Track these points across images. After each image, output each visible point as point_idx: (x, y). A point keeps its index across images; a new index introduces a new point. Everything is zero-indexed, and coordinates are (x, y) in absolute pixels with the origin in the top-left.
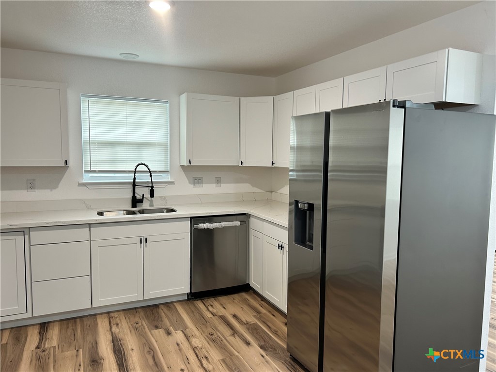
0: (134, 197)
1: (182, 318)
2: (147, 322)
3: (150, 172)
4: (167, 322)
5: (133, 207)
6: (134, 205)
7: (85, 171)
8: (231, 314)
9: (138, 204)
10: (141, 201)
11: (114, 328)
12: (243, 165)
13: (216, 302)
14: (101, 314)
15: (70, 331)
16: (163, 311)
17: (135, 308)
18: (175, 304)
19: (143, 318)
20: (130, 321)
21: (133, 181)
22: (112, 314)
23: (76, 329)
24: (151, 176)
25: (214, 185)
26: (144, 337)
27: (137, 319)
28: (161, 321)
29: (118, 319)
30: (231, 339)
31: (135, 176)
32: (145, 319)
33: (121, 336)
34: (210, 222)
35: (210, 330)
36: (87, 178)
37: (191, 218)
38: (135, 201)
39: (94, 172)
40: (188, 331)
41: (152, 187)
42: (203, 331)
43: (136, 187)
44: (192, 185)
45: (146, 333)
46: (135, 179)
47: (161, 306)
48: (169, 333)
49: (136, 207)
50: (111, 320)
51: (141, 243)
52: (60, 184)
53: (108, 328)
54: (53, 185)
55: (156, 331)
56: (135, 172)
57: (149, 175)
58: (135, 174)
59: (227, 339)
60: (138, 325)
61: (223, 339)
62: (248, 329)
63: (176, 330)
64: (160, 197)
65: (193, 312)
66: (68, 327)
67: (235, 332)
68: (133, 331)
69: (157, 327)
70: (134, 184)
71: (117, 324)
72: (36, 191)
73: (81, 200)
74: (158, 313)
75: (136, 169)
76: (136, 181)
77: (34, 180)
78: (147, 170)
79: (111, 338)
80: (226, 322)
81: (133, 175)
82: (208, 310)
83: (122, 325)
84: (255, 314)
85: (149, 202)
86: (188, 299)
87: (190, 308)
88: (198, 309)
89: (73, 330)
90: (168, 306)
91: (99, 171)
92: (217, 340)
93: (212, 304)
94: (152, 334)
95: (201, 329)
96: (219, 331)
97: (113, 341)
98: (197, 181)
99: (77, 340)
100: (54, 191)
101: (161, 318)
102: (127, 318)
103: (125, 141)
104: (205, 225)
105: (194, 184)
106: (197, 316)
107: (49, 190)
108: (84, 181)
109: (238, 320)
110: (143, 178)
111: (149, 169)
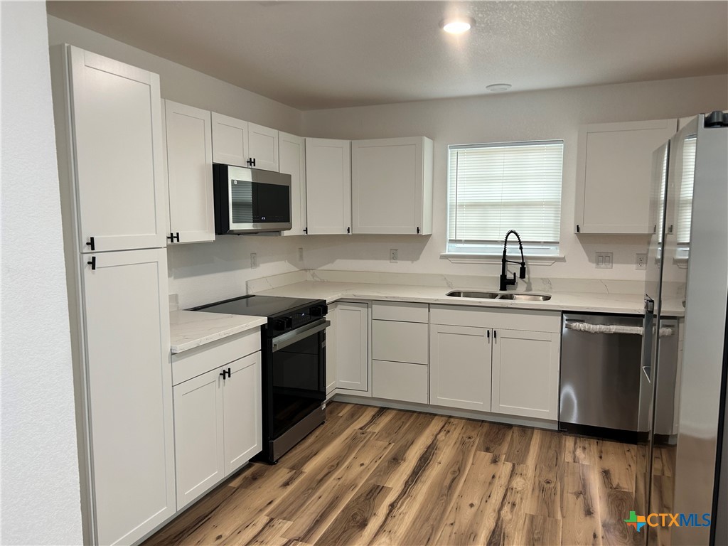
0: (503, 277)
1: (529, 450)
2: (482, 439)
3: (520, 242)
4: (505, 447)
5: (501, 290)
6: (503, 288)
7: (450, 240)
8: (603, 469)
9: (508, 286)
10: (513, 282)
11: (443, 433)
13: (595, 446)
14: (442, 416)
15: (400, 423)
16: (512, 436)
17: (483, 421)
18: (536, 431)
19: (481, 435)
20: (464, 433)
21: (502, 254)
22: (452, 420)
23: (406, 423)
24: (521, 248)
25: (634, 266)
26: (463, 455)
27: (473, 434)
28: (500, 444)
29: (454, 426)
30: (570, 498)
31: (505, 248)
32: (483, 436)
33: (440, 445)
35: (551, 476)
36: (451, 249)
37: (564, 312)
38: (506, 283)
39: (460, 241)
40: (519, 469)
41: (523, 264)
42: (540, 474)
43: (507, 262)
44: (594, 265)
45: (469, 451)
46: (505, 252)
47: (515, 429)
48: (495, 461)
49: (505, 290)
50: (446, 425)
51: (488, 336)
52: (421, 256)
53: (435, 433)
54: (415, 256)
55: (483, 453)
56: (506, 242)
57: (519, 246)
58: (505, 245)
59: (565, 495)
60: (469, 440)
61: (559, 493)
62: (609, 495)
63: (507, 460)
64: (542, 279)
65: (550, 447)
67: (584, 492)
68: (458, 444)
69: (487, 450)
70: (504, 259)
71: (449, 432)
72: (398, 261)
73: (442, 275)
74: (504, 435)
75: (507, 238)
76: (507, 254)
77: (396, 250)
78: (517, 240)
79: (429, 442)
80: (583, 475)
81: (503, 246)
82: (574, 452)
83: (453, 433)
85: (526, 285)
86: (559, 431)
87: (550, 442)
88: (560, 448)
90: (524, 431)
91: (465, 241)
92: (549, 492)
93: (587, 446)
94: (475, 455)
95: (541, 470)
96: (562, 482)
97: (429, 447)
98: (603, 258)
99: (398, 434)
100: (415, 262)
101: (503, 441)
102: (464, 428)
103: (500, 201)
104: (580, 325)
105: (597, 263)
106: (552, 453)
107: (410, 262)
108: (447, 253)
109: (606, 480)
110: (513, 251)
111: (519, 239)
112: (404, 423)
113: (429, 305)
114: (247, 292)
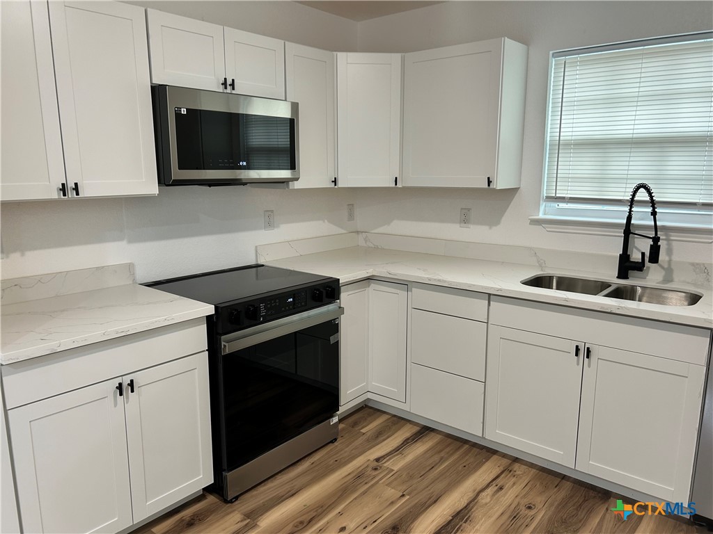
0: (624, 259)
3: (653, 203)
5: (619, 277)
6: (623, 274)
7: (547, 197)
9: (631, 273)
10: (639, 267)
11: (490, 491)
14: (505, 455)
15: (434, 459)
17: (564, 478)
19: (552, 505)
20: (525, 496)
21: (625, 221)
22: (516, 466)
23: (447, 459)
24: (654, 213)
27: (539, 500)
29: (514, 480)
31: (630, 211)
32: (553, 509)
33: (476, 513)
36: (545, 211)
38: (627, 266)
39: (562, 199)
41: (656, 240)
43: (631, 235)
46: (629, 218)
47: (614, 502)
49: (625, 278)
50: (503, 476)
52: (504, 219)
53: (480, 487)
54: (493, 220)
56: (632, 202)
57: (650, 210)
58: (631, 207)
60: (527, 511)
64: (692, 264)
66: (441, 451)
68: (504, 518)
70: (628, 230)
71: (501, 488)
72: (472, 226)
73: (530, 249)
74: (590, 512)
75: (634, 196)
76: (633, 222)
77: (469, 210)
78: (648, 199)
79: (462, 504)
81: (627, 209)
83: (506, 494)
85: (663, 273)
89: (442, 458)
91: (571, 198)
97: (458, 514)
99: (423, 480)
100: (494, 228)
102: (527, 488)
103: (630, 136)
107: (487, 227)
108: (541, 216)
110: (642, 217)
111: (651, 197)
112: (442, 460)
113: (490, 297)
114: (257, 261)
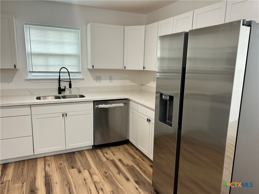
0: (59, 88)
1: (89, 161)
2: (67, 163)
3: (68, 72)
4: (79, 164)
6: (60, 93)
7: (29, 72)
8: (118, 159)
10: (64, 90)
11: (47, 167)
12: (126, 69)
13: (109, 151)
14: (40, 158)
15: (20, 170)
16: (78, 157)
17: (61, 154)
18: (85, 152)
19: (65, 161)
20: (57, 163)
22: (47, 158)
23: (24, 168)
24: (69, 75)
25: (108, 81)
26: (65, 174)
27: (61, 162)
28: (76, 163)
29: (50, 161)
30: (117, 176)
31: (60, 75)
32: (66, 161)
33: (50, 173)
34: (105, 104)
35: (105, 170)
36: (30, 76)
37: (94, 101)
38: (61, 90)
39: (35, 72)
40: (91, 171)
41: (70, 82)
42: (101, 170)
43: (61, 82)
44: (95, 81)
45: (66, 171)
46: (60, 77)
47: (76, 153)
48: (80, 172)
50: (46, 162)
51: (63, 116)
53: (43, 168)
55: (72, 170)
56: (60, 72)
59: (115, 176)
60: (61, 166)
61: (113, 176)
62: (128, 169)
63: (84, 169)
65: (95, 157)
66: (19, 167)
67: (120, 171)
68: (58, 170)
69: (73, 167)
70: (59, 80)
71: (49, 165)
73: (27, 89)
74: (74, 158)
79: (44, 174)
80: (114, 164)
82: (104, 156)
83: (52, 165)
84: (132, 159)
85: (69, 91)
86: (93, 149)
87: (93, 154)
88: (98, 155)
89: (22, 168)
90: (80, 153)
91: (38, 72)
92: (109, 177)
93: (106, 152)
94: (69, 172)
96: (110, 170)
97: (45, 177)
98: (98, 78)
99: (23, 176)
100: (10, 84)
101: (76, 161)
102: (55, 161)
104: (102, 105)
106: (97, 159)
109: (122, 163)
113: (30, 106)
